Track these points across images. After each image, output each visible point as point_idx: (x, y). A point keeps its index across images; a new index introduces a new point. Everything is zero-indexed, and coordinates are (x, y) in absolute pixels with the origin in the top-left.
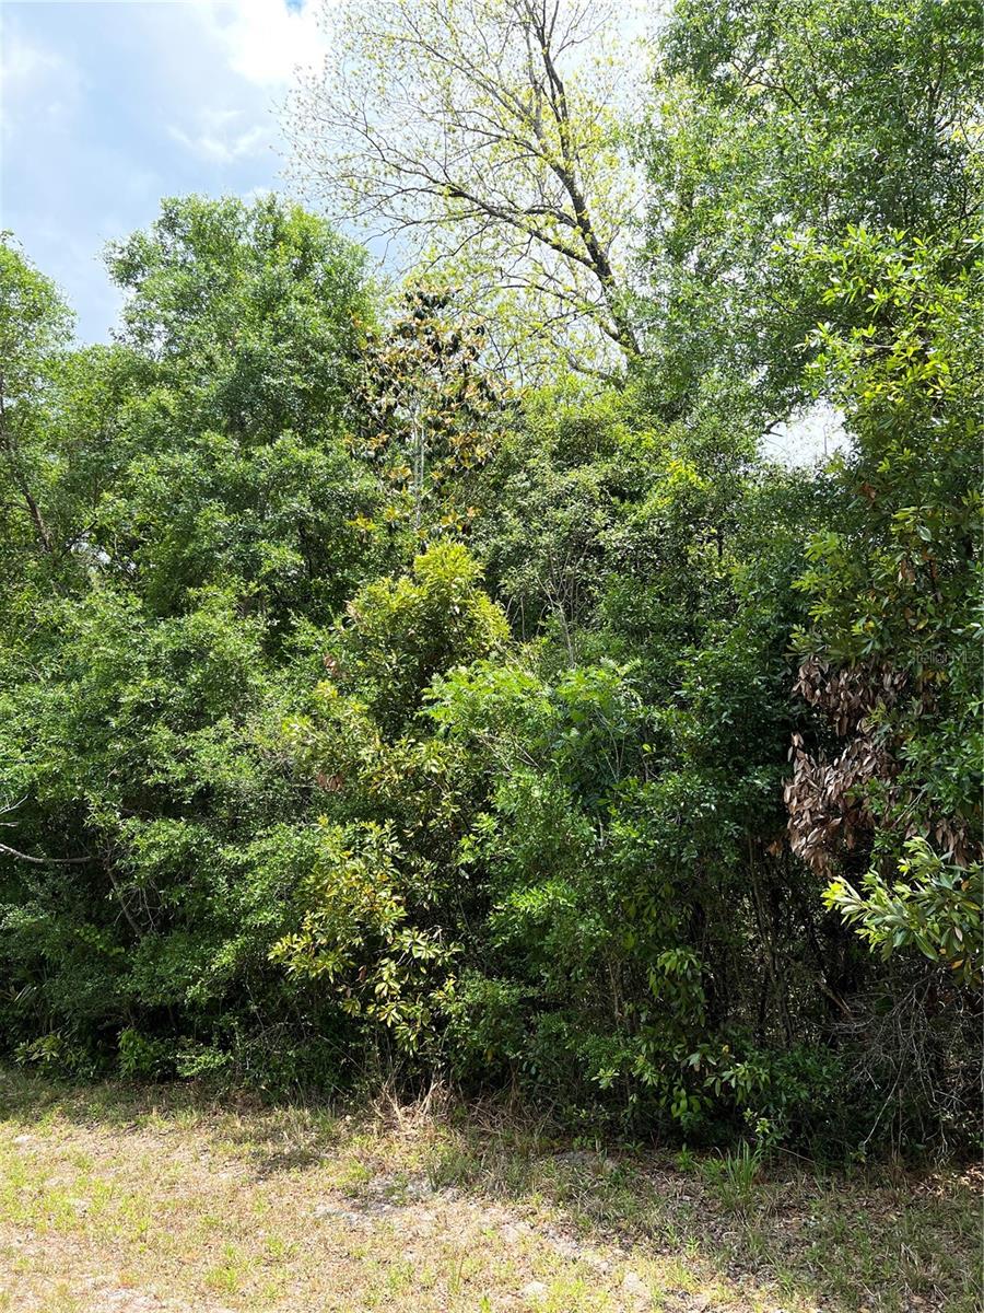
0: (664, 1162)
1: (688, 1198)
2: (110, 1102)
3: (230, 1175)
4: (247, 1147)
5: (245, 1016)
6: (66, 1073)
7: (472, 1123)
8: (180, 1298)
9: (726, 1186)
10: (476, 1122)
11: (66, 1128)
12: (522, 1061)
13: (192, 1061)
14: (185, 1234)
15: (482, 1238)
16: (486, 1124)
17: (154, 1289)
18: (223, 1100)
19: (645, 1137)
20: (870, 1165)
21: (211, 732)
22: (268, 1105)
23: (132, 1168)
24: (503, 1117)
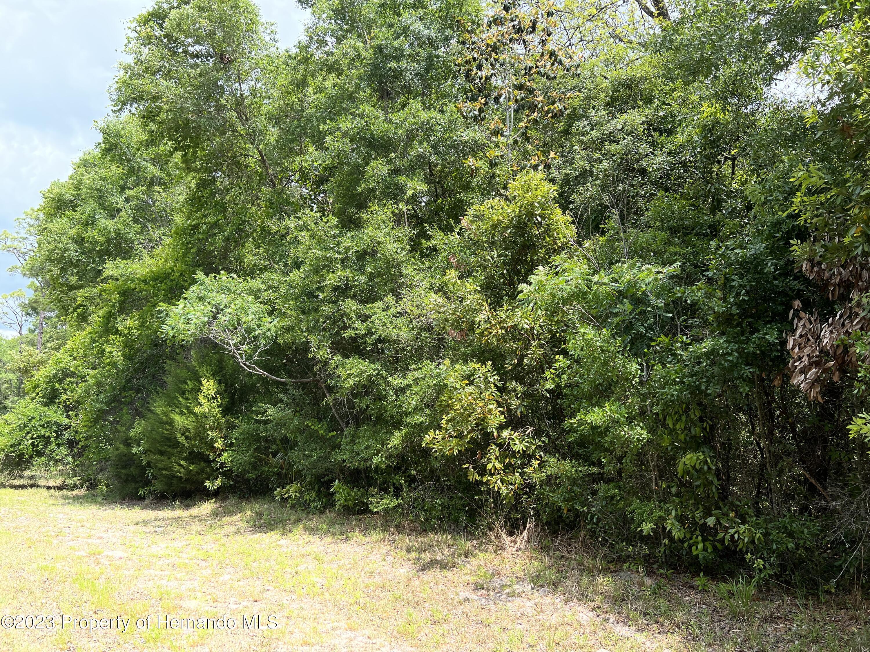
0: (687, 583)
1: (704, 606)
2: (331, 524)
3: (405, 570)
4: (413, 555)
5: (409, 476)
6: (304, 505)
7: (555, 550)
8: (383, 639)
9: (732, 600)
10: (558, 550)
11: (307, 537)
12: (588, 513)
13: (378, 502)
14: (382, 603)
15: (566, 619)
16: (564, 551)
17: (367, 632)
18: (397, 527)
19: (672, 566)
20: (837, 596)
21: (380, 304)
22: (424, 531)
23: (347, 562)
24: (575, 547)
